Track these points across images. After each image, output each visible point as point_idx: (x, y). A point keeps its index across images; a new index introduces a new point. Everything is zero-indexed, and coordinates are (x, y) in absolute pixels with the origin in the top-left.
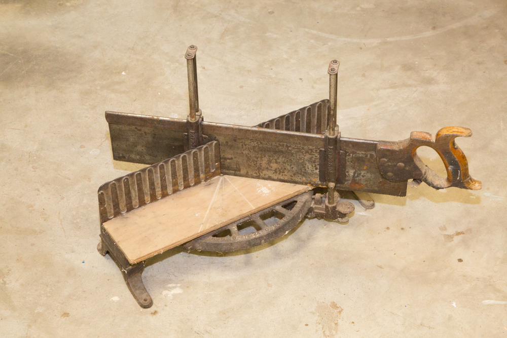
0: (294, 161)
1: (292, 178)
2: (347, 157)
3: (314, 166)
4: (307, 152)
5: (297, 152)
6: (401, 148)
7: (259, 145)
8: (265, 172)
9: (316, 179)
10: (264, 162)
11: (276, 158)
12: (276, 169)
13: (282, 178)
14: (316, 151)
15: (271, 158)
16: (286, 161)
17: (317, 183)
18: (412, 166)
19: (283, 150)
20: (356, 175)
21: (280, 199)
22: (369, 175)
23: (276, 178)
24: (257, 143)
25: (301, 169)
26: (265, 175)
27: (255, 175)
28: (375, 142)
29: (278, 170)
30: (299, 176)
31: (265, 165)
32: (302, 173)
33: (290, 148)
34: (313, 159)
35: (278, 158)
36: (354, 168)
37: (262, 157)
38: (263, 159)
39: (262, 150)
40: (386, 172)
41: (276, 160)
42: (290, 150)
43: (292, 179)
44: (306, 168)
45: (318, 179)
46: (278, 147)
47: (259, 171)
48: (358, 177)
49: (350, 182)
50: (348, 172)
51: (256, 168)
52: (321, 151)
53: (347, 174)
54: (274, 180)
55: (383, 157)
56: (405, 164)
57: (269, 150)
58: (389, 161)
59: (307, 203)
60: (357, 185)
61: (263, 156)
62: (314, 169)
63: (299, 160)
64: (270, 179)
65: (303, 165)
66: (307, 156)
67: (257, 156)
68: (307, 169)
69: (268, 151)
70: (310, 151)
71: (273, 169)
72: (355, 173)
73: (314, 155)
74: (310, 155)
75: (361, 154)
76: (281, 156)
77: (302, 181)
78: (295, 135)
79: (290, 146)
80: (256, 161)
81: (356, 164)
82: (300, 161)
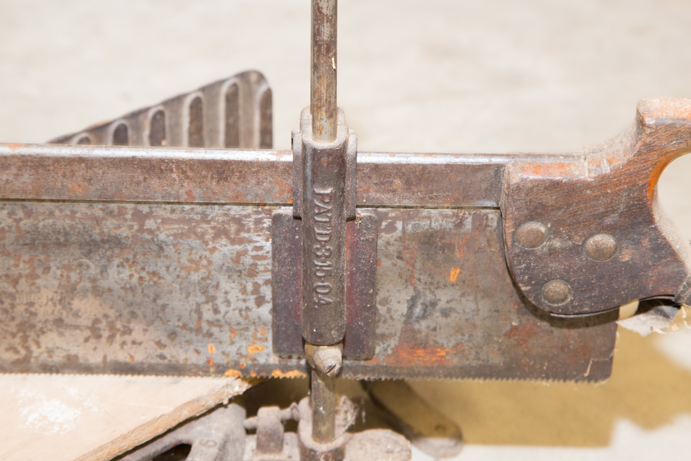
0: (169, 278)
1: (166, 352)
2: (385, 237)
3: (250, 287)
4: (220, 233)
5: (182, 235)
6: (606, 169)
7: (18, 221)
8: (51, 339)
9: (259, 345)
10: (46, 294)
11: (94, 271)
12: (97, 321)
13: (122, 357)
14: (258, 222)
15: (74, 276)
16: (135, 280)
17: (262, 360)
18: (646, 242)
19: (124, 232)
20: (418, 310)
21: (124, 437)
22: (468, 305)
23: (95, 359)
24: (10, 214)
25: (198, 311)
26: (50, 352)
27: (10, 356)
28: (495, 160)
29: (103, 325)
30: (189, 342)
31: (50, 307)
32: (205, 326)
33: (150, 224)
34: (248, 260)
35: (104, 270)
36: (408, 280)
37: (33, 276)
38: (38, 282)
39: (32, 245)
40: (540, 283)
41: (94, 280)
42: (150, 231)
43: (162, 357)
44: (219, 302)
45: (270, 344)
46: (98, 221)
47: (25, 339)
48: (424, 317)
49: (393, 343)
50: (385, 302)
51: (13, 327)
52: (277, 219)
53: (382, 310)
54: (88, 369)
55: (531, 217)
56: (618, 240)
57: (61, 241)
58: (555, 232)
59: (229, 447)
60: (420, 352)
61: (39, 271)
62: (251, 303)
63: (188, 270)
64: (73, 365)
65: (205, 292)
66: (225, 249)
67: (15, 272)
68: (223, 308)
69: (59, 244)
70: (233, 228)
71: (85, 321)
72: (412, 303)
73: (250, 241)
74: (233, 242)
75: (437, 218)
76: (116, 261)
77: (201, 360)
78: (171, 161)
79: (148, 216)
80: (12, 297)
81: (418, 265)
82: (195, 277)
